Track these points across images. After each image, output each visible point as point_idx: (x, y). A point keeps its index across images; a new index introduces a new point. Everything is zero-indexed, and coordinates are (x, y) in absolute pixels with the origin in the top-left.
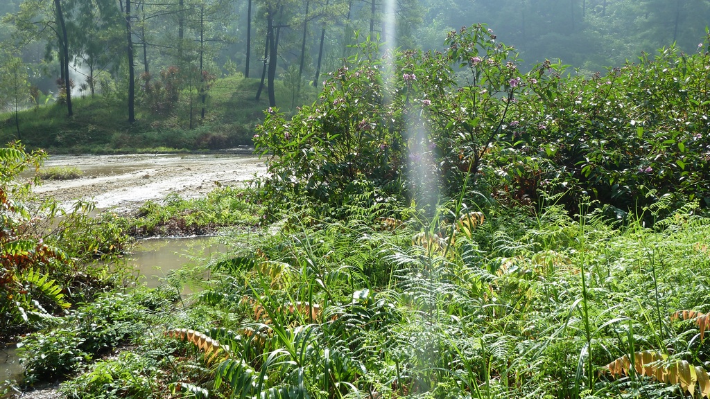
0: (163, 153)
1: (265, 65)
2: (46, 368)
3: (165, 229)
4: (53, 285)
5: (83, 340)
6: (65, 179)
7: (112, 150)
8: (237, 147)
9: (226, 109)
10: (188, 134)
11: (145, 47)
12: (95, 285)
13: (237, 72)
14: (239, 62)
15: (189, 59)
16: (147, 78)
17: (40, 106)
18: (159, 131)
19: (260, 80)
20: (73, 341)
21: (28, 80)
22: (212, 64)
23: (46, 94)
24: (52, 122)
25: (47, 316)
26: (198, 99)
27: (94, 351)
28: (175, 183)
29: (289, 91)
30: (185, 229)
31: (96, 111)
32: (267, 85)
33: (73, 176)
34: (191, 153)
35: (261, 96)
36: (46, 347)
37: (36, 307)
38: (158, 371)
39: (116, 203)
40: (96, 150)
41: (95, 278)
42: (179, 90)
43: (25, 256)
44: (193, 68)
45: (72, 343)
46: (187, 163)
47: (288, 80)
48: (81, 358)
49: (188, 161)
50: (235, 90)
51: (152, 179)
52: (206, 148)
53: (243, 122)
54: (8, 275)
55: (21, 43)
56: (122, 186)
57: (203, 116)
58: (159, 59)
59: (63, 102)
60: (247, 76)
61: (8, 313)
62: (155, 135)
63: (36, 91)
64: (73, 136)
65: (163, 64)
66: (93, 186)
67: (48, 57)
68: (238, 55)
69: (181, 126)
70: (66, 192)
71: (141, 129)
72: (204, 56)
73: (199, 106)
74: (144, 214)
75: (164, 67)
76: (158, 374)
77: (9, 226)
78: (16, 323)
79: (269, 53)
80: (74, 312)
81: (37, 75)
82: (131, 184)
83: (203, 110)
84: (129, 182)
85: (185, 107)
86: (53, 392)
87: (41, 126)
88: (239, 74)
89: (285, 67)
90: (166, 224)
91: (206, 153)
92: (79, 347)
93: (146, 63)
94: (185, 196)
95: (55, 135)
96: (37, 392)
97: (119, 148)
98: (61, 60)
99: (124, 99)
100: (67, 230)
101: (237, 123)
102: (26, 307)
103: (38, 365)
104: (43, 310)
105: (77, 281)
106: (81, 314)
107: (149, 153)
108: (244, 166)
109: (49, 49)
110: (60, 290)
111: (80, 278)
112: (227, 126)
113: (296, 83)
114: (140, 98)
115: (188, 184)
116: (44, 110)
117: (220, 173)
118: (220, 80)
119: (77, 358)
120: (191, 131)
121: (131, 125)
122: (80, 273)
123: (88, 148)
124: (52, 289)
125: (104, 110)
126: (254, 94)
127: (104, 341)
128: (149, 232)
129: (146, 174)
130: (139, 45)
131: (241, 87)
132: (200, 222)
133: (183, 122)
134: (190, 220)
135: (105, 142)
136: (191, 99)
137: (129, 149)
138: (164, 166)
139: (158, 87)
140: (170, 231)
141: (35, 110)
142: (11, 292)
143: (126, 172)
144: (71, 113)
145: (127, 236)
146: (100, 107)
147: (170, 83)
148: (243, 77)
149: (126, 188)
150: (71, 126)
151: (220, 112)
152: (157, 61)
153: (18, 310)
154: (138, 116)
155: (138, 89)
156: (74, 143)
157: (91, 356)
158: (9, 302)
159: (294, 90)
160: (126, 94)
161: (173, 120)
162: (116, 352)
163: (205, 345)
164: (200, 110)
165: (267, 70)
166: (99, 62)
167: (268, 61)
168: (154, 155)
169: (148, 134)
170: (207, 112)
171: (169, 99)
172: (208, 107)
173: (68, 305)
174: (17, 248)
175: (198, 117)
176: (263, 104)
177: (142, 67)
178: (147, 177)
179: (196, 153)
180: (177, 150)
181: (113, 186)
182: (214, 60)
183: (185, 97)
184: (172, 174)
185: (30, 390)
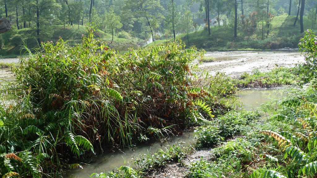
0: (249, 51)
1: (299, 9)
2: (206, 142)
3: (252, 85)
4: (208, 107)
5: (221, 131)
6: (208, 62)
7: (227, 49)
8: (284, 48)
9: (279, 30)
10: (261, 42)
11: (242, 3)
12: (224, 108)
13: (285, 13)
14: (285, 8)
15: (262, 8)
16: (243, 18)
17: (197, 31)
18: (248, 41)
19: (296, 16)
20: (216, 131)
21: (192, 20)
22: (273, 10)
23: (200, 25)
24: (202, 37)
25: (205, 120)
26: (266, 26)
27: (225, 136)
28: (256, 64)
29: (311, 21)
30: (262, 85)
31: (220, 33)
32: (299, 19)
33: (211, 61)
34: (262, 51)
35: (296, 24)
36: (206, 133)
37: (200, 116)
38: (254, 148)
39: (230, 73)
40: (220, 49)
41: (224, 105)
42: (257, 22)
43: (196, 94)
44: (264, 12)
45: (216, 132)
46: (261, 56)
47: (310, 16)
48: (219, 139)
49: (261, 54)
50: (283, 22)
51: (245, 63)
52: (269, 49)
53: (287, 36)
54: (190, 102)
55: (190, 4)
56: (232, 65)
57: (268, 34)
58: (248, 8)
59: (206, 29)
60: (289, 14)
61: (189, 117)
62: (246, 43)
63: (195, 24)
64: (210, 44)
65: (250, 11)
66: (220, 65)
67: (201, 10)
68: (285, 5)
69: (258, 39)
70: (209, 68)
71: (239, 40)
72: (269, 6)
73: (266, 29)
74: (243, 78)
75: (250, 12)
76: (254, 149)
77: (190, 82)
78: (192, 122)
79: (301, 3)
80: (216, 119)
81: (196, 17)
82: (236, 65)
83: (268, 31)
84: (235, 64)
85: (260, 30)
86: (209, 152)
87: (197, 39)
88: (286, 14)
89: (309, 9)
90: (253, 83)
91: (269, 51)
92: (219, 134)
93: (242, 11)
94: (261, 70)
95: (203, 43)
96: (202, 151)
97: (230, 49)
98: (206, 11)
99: (232, 27)
100: (212, 84)
101: (284, 37)
102: (196, 115)
103: (202, 140)
104: (203, 117)
105: (217, 106)
106: (219, 120)
107: (243, 51)
108: (288, 57)
109: (201, 6)
110: (210, 109)
111: (217, 105)
112: (279, 38)
113: (314, 17)
114: (239, 26)
115: (262, 65)
116: (199, 32)
117: (276, 60)
118: (276, 17)
119: (218, 139)
120: (262, 41)
121: (235, 38)
122: (218, 103)
123: (217, 48)
124: (207, 109)
125: (224, 32)
126: (293, 23)
127: (229, 132)
128: (245, 86)
129: (243, 60)
130: (239, 2)
131: (286, 20)
132: (269, 83)
133: (259, 37)
134: (264, 81)
135: (224, 46)
136: (263, 26)
137: (234, 49)
138: (250, 57)
139: (248, 21)
140: (255, 86)
141: (195, 33)
142: (191, 109)
143: (233, 59)
144: (210, 34)
145: (236, 88)
146: (222, 31)
147: (253, 19)
148: (288, 15)
149: (234, 66)
150: (210, 39)
151: (276, 32)
152: (247, 9)
153: (193, 116)
154: (239, 34)
155: (239, 22)
156: (211, 46)
157: (224, 138)
158: (190, 113)
159: (313, 21)
160: (234, 25)
161: (254, 36)
162: (234, 138)
163: (279, 139)
164: (267, 31)
165: (300, 11)
166: (222, 11)
167: (300, 7)
168: (246, 52)
169: (243, 43)
170: (270, 32)
171: (253, 27)
172: (270, 30)
173: (213, 116)
174: (194, 91)
175: (266, 34)
176: (297, 27)
177: (241, 12)
178: (243, 61)
179: (265, 51)
180: (256, 49)
181: (228, 65)
182: (274, 8)
183: (260, 25)
184: (254, 61)
185: (199, 150)
